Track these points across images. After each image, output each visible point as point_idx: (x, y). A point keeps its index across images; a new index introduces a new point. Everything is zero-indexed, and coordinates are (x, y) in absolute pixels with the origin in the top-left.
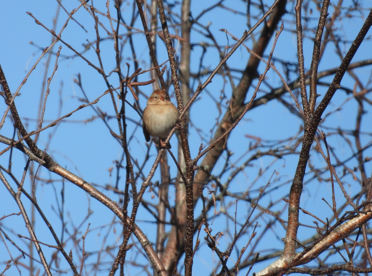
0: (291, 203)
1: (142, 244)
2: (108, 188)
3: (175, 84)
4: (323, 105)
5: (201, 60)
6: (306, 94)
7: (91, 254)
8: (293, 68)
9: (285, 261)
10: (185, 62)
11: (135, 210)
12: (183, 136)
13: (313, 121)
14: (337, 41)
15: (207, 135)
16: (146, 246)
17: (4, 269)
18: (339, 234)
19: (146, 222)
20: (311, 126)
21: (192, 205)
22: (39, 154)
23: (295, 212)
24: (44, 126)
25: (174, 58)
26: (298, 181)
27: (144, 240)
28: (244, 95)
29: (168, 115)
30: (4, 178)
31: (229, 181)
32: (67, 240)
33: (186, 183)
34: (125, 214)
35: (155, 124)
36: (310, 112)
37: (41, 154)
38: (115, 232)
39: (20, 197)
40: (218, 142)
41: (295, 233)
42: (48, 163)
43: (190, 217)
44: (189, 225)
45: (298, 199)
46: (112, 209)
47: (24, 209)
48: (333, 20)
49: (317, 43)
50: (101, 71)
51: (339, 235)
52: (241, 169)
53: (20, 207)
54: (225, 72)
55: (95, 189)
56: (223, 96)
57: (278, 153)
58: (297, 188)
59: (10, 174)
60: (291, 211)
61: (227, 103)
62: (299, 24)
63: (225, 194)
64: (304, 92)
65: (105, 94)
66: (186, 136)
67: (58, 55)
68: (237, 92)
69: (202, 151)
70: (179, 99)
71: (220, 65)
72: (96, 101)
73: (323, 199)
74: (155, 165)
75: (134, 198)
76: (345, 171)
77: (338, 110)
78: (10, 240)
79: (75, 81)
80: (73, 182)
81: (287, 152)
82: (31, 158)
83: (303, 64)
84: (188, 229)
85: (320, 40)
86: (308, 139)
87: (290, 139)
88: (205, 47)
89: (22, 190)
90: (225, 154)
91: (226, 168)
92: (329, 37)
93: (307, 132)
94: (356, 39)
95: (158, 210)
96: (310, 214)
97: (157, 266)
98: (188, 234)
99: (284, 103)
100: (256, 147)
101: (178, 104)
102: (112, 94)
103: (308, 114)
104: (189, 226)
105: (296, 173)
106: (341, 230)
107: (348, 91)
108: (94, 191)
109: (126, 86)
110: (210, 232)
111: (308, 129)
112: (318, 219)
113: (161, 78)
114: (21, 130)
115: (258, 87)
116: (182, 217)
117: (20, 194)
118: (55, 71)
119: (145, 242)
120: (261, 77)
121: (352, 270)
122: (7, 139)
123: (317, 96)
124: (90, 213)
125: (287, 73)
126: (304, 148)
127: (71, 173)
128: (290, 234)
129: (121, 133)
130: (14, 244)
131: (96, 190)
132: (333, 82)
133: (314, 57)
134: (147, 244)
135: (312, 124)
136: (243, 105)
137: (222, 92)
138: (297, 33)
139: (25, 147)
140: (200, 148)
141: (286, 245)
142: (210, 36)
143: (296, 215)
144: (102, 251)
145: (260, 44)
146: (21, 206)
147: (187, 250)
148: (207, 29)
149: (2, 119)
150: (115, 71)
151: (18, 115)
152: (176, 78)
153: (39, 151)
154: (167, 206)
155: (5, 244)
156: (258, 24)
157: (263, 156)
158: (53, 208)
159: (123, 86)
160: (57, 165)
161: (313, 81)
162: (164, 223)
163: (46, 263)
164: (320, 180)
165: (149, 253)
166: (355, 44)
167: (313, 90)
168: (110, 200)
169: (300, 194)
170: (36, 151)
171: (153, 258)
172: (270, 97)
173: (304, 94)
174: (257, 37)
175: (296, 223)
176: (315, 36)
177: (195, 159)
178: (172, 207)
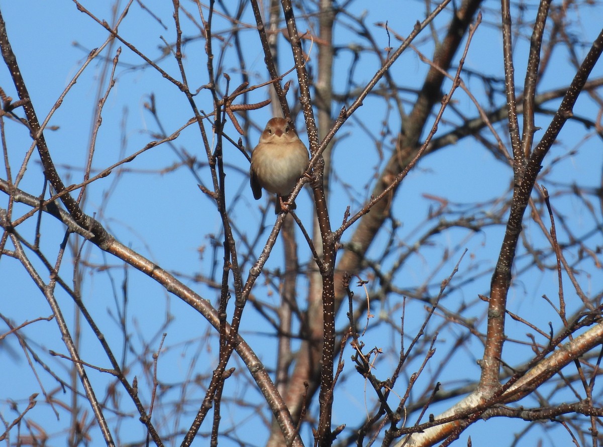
0: (491, 303)
1: (251, 369)
2: (198, 279)
3: (306, 109)
4: (545, 144)
5: (351, 72)
6: (517, 126)
7: (171, 387)
8: (500, 86)
9: (482, 398)
10: (324, 76)
11: (238, 313)
12: (319, 193)
13: (528, 171)
14: (572, 43)
15: (359, 195)
16: (256, 371)
17: (26, 408)
18: (570, 353)
19: (260, 334)
20: (525, 179)
21: (333, 305)
22: (84, 222)
23: (498, 318)
24: (92, 176)
25: (304, 68)
26: (504, 268)
27: (254, 363)
28: (419, 130)
29: (291, 160)
30: (28, 260)
31: (395, 269)
32: (133, 364)
33: (322, 271)
34: (223, 320)
35: (271, 175)
36: (524, 156)
37: (88, 222)
38: (209, 351)
39: (53, 291)
40: (374, 203)
41: (498, 352)
42: (99, 237)
43: (329, 325)
44: (327, 338)
45: (504, 297)
46: (202, 312)
47: (59, 312)
48: (564, 8)
49: (536, 44)
50: (183, 88)
51: (570, 355)
52: (413, 250)
53: (53, 308)
54: (390, 93)
55: (175, 279)
56: (385, 130)
57: (474, 223)
58: (502, 278)
59: (38, 252)
60: (493, 316)
61: (392, 142)
62: (505, 12)
63: (388, 290)
64: (513, 122)
65: (188, 124)
66: (323, 193)
67: (116, 62)
68: (409, 125)
69: (349, 218)
70: (313, 133)
71: (376, 78)
72: (174, 136)
73: (544, 297)
74: (271, 240)
75: (236, 294)
76: (581, 252)
77: (573, 153)
78: (42, 364)
79: (146, 106)
80: (139, 268)
81: (488, 221)
82: (71, 229)
83: (512, 77)
84: (325, 345)
85: (540, 39)
86: (520, 200)
87: (494, 202)
88: (357, 52)
89: (57, 279)
90: (388, 225)
91: (391, 248)
92: (559, 36)
93: (518, 189)
94: (598, 38)
95: (279, 316)
96: (522, 321)
97: (275, 404)
98: (324, 352)
99: (486, 143)
100: (439, 213)
101: (310, 142)
102: (201, 124)
103: (521, 159)
104: (327, 340)
105: (501, 254)
106: (574, 347)
107: (588, 124)
108: (173, 282)
109: (224, 111)
110: (361, 348)
111: (520, 184)
112: (535, 329)
113: (282, 99)
114: (55, 184)
115: (439, 115)
116: (317, 327)
117: (53, 288)
118: (110, 89)
119: (256, 366)
120: (445, 99)
121: (591, 412)
122: (32, 197)
123: (534, 130)
124: (169, 319)
125: (490, 94)
126: (514, 213)
127: (135, 254)
128: (491, 354)
129: (216, 187)
130: (47, 369)
131: (177, 281)
132: (561, 107)
133: (530, 67)
134: (259, 369)
135: (526, 175)
136: (418, 145)
137: (385, 124)
138: (503, 27)
139: (63, 210)
140: (345, 213)
141: (484, 372)
142: (366, 34)
143: (499, 323)
144: (189, 382)
145: (446, 48)
146: (55, 307)
147: (323, 379)
148: (361, 22)
149: (23, 165)
150: (205, 87)
151: (50, 159)
152: (308, 100)
153: (85, 218)
154: (294, 309)
155: (33, 369)
156: (437, 10)
157: (450, 228)
158: (109, 312)
159: (219, 111)
160: (113, 240)
161: (528, 106)
162: (289, 336)
163: (96, 400)
164: (542, 268)
165: (262, 383)
166: (596, 46)
167: (529, 121)
168: (199, 298)
169: (507, 289)
170: (79, 218)
171: (268, 392)
172: (461, 132)
173: (514, 126)
174: (442, 37)
175: (500, 335)
176: (532, 33)
177: (337, 231)
178: (303, 311)
